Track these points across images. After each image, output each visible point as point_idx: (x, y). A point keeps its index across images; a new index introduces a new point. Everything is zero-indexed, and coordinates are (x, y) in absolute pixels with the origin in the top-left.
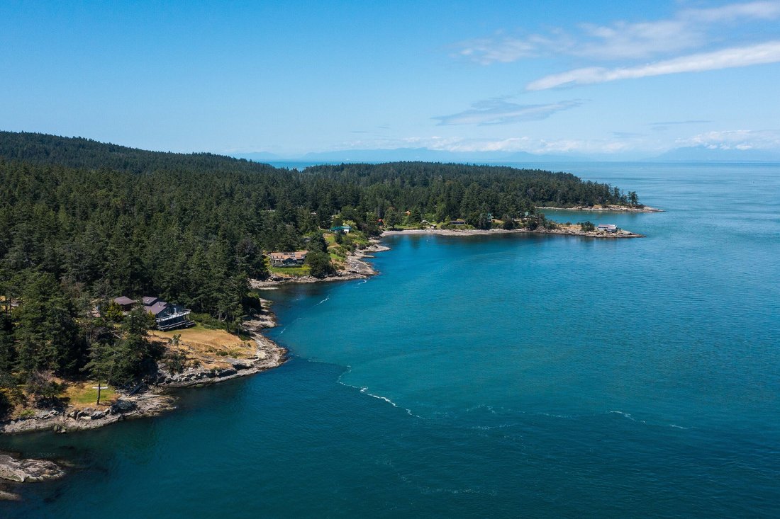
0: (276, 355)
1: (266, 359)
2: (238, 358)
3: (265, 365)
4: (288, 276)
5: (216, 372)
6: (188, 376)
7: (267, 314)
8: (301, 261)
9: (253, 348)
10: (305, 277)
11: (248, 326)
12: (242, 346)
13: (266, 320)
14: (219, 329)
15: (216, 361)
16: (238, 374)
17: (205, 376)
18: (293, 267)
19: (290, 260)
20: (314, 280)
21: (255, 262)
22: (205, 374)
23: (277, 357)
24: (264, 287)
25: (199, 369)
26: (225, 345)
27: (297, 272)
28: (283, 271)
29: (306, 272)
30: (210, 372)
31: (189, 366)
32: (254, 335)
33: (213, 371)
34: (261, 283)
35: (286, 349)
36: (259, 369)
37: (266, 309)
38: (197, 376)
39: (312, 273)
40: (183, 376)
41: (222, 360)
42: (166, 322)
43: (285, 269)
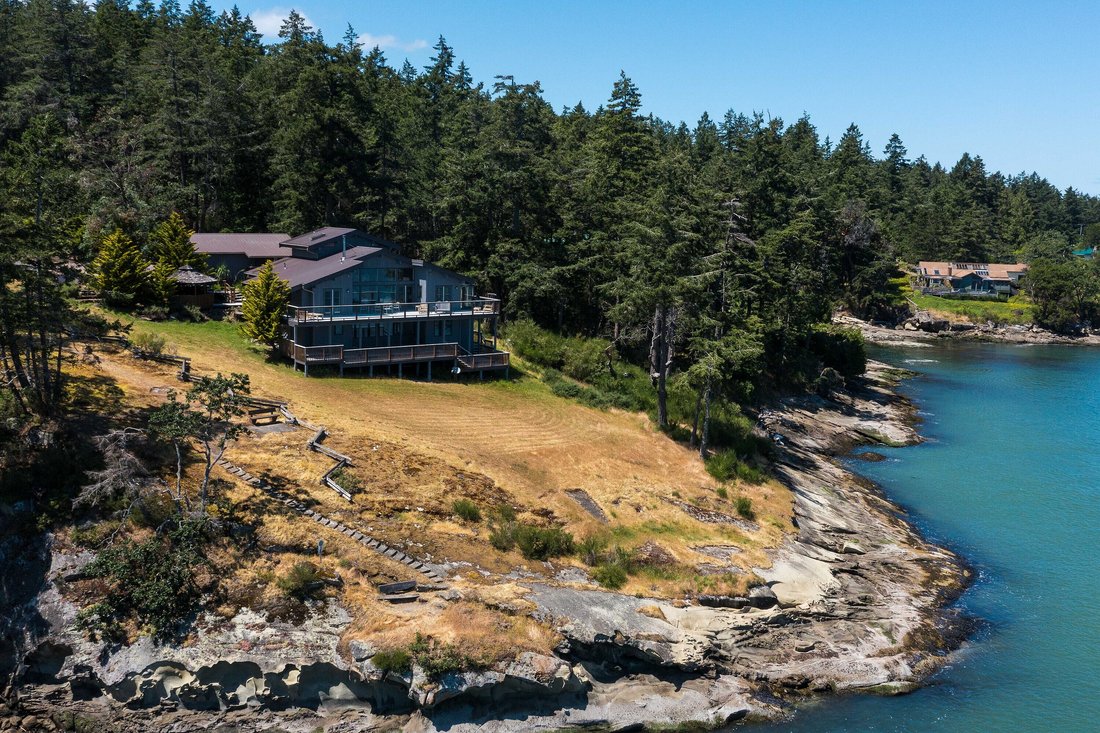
0: (900, 592)
1: (826, 617)
2: (634, 586)
3: (811, 667)
4: (965, 320)
5: (419, 677)
6: (204, 674)
7: (884, 400)
8: (1007, 288)
9: (759, 534)
10: (1017, 327)
11: (799, 429)
12: (697, 509)
13: (881, 417)
14: (626, 406)
15: (459, 586)
16: (591, 713)
17: (339, 691)
18: (982, 299)
19: (974, 280)
20: (1046, 337)
21: (872, 270)
22: (347, 677)
23: (903, 610)
24: (890, 339)
25: (308, 632)
26: (590, 487)
27: (994, 312)
28: (950, 305)
29: (1020, 313)
30: (369, 671)
31: (248, 599)
32: (806, 465)
33: (395, 665)
34: (883, 333)
35: (961, 562)
36: (764, 689)
37: (886, 386)
38: (275, 680)
39: (1041, 321)
40: (176, 668)
41: (505, 591)
42: (351, 335)
43: (956, 302)
